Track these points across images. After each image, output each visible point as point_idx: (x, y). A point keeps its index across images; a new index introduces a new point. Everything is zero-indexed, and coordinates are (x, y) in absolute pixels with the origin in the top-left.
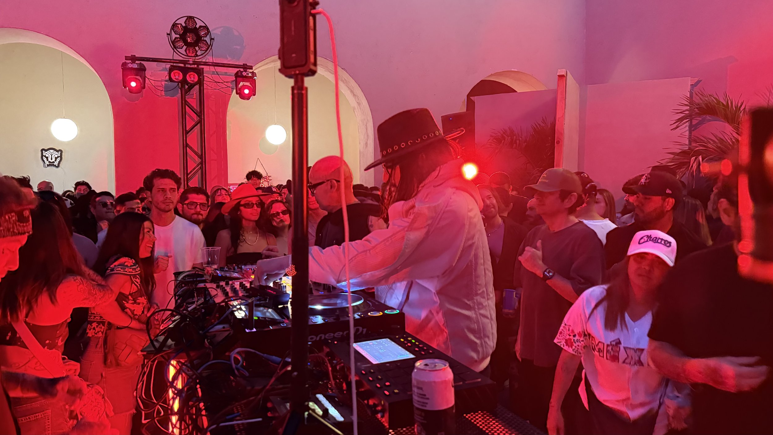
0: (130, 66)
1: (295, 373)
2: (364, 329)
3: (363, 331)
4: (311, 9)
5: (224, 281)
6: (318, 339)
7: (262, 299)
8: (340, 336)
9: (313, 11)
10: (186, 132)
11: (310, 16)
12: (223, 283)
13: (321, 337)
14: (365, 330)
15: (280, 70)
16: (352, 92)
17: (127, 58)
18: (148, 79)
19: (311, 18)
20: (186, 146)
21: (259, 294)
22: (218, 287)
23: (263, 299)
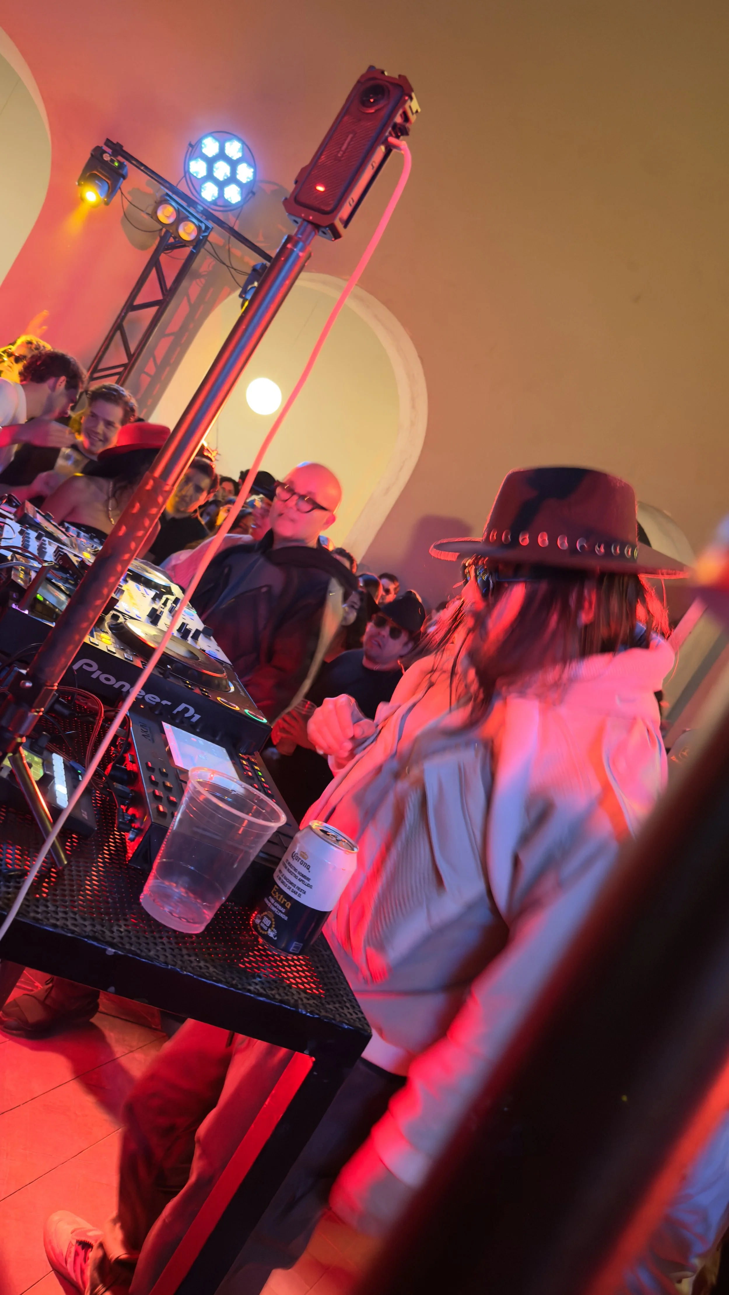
0: (107, 157)
1: (28, 684)
2: (196, 715)
3: (193, 716)
4: (391, 134)
5: (36, 531)
6: (117, 686)
7: (70, 581)
8: (154, 703)
9: (392, 140)
10: (130, 306)
11: (383, 143)
12: (33, 534)
13: (123, 686)
14: (197, 717)
15: (286, 202)
16: (413, 399)
17: (108, 142)
18: (122, 193)
19: (383, 148)
20: (118, 326)
21: (70, 572)
22: (21, 532)
23: (73, 583)
